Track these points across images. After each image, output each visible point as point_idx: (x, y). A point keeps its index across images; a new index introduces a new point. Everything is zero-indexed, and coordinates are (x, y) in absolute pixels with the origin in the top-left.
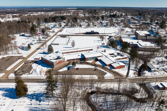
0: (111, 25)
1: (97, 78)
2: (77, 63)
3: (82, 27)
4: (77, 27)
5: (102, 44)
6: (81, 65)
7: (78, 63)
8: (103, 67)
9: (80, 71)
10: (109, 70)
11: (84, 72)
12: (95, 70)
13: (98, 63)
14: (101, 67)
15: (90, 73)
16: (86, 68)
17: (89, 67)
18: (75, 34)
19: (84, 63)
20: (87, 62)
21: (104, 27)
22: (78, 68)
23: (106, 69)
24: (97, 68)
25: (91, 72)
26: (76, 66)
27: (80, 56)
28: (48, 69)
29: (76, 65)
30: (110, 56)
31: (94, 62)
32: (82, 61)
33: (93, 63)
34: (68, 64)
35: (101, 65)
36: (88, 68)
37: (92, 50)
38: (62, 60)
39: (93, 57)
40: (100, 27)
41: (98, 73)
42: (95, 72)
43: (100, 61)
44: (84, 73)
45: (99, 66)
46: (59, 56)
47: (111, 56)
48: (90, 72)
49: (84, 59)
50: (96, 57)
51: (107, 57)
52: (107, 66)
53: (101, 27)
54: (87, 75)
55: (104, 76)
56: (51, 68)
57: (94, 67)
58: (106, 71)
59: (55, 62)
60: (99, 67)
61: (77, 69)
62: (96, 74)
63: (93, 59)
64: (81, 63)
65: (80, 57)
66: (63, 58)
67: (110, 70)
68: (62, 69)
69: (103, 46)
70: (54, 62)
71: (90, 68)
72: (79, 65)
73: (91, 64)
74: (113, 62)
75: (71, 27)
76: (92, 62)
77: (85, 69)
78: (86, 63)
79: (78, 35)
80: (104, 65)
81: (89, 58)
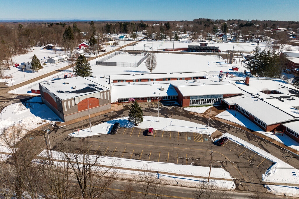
0: (246, 40)
1: (230, 185)
2: (151, 113)
3: (179, 41)
4: (168, 41)
5: (230, 70)
6: (162, 119)
7: (155, 111)
8: (250, 136)
9: (153, 143)
10: (278, 147)
11: (171, 148)
12: (219, 143)
13: (226, 116)
14: (241, 131)
15: (195, 157)
16: (181, 134)
17: (194, 130)
18: (162, 51)
19: (175, 114)
20: (187, 112)
21: (229, 41)
22: (151, 130)
23: (263, 143)
24: (226, 135)
25: (201, 150)
26: (142, 120)
27: (163, 89)
28: (44, 123)
29: (145, 117)
30: (268, 96)
31: (213, 113)
32: (169, 108)
33: (208, 116)
34: (120, 113)
35: (239, 126)
36: (190, 134)
37: (203, 78)
38: (97, 95)
39: (208, 96)
40: (219, 42)
41: (234, 159)
42: (219, 152)
43: (235, 110)
44: (172, 152)
45: (232, 129)
46: (94, 85)
47: (274, 98)
48: (198, 151)
49: (177, 101)
50: (220, 96)
51: (262, 99)
52: (265, 131)
53: (223, 41)
54: (182, 162)
55: (266, 178)
56: (54, 122)
57: (211, 131)
58: (267, 151)
59: (71, 100)
60: (236, 134)
61: (147, 132)
62: (222, 165)
63: (209, 101)
64: (165, 113)
65: (164, 94)
66: (105, 89)
67: (283, 150)
68: (88, 129)
69: (235, 73)
70: (67, 101)
71: (198, 131)
72: (156, 118)
73: (203, 120)
74: (292, 118)
75: (156, 41)
76: (205, 113)
77: (178, 136)
78: (183, 115)
79: (169, 53)
80: (252, 126)
81: (196, 97)
